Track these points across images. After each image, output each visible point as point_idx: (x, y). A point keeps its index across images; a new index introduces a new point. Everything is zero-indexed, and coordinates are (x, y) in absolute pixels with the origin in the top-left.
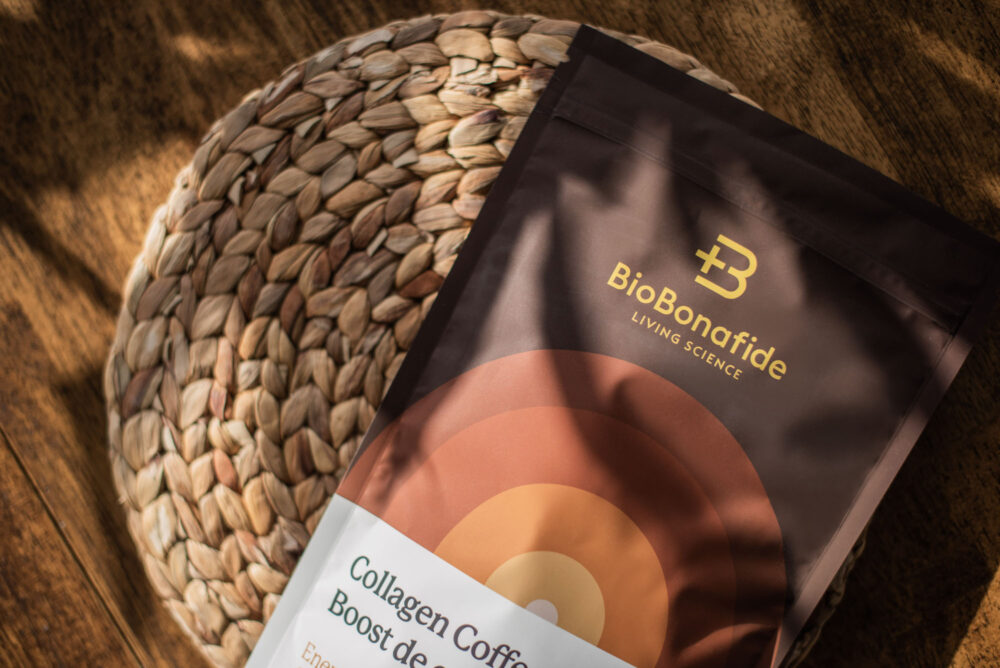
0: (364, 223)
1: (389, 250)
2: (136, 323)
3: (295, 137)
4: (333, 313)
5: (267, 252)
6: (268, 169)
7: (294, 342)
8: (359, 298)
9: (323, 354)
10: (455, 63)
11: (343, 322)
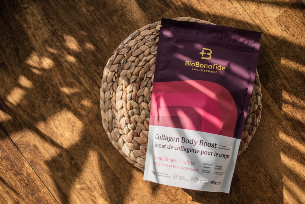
0: (141, 74)
1: (148, 78)
2: (105, 113)
3: (121, 64)
4: (143, 94)
5: (125, 88)
6: (119, 72)
7: (137, 103)
8: (146, 89)
9: (144, 102)
10: (146, 37)
11: (145, 95)
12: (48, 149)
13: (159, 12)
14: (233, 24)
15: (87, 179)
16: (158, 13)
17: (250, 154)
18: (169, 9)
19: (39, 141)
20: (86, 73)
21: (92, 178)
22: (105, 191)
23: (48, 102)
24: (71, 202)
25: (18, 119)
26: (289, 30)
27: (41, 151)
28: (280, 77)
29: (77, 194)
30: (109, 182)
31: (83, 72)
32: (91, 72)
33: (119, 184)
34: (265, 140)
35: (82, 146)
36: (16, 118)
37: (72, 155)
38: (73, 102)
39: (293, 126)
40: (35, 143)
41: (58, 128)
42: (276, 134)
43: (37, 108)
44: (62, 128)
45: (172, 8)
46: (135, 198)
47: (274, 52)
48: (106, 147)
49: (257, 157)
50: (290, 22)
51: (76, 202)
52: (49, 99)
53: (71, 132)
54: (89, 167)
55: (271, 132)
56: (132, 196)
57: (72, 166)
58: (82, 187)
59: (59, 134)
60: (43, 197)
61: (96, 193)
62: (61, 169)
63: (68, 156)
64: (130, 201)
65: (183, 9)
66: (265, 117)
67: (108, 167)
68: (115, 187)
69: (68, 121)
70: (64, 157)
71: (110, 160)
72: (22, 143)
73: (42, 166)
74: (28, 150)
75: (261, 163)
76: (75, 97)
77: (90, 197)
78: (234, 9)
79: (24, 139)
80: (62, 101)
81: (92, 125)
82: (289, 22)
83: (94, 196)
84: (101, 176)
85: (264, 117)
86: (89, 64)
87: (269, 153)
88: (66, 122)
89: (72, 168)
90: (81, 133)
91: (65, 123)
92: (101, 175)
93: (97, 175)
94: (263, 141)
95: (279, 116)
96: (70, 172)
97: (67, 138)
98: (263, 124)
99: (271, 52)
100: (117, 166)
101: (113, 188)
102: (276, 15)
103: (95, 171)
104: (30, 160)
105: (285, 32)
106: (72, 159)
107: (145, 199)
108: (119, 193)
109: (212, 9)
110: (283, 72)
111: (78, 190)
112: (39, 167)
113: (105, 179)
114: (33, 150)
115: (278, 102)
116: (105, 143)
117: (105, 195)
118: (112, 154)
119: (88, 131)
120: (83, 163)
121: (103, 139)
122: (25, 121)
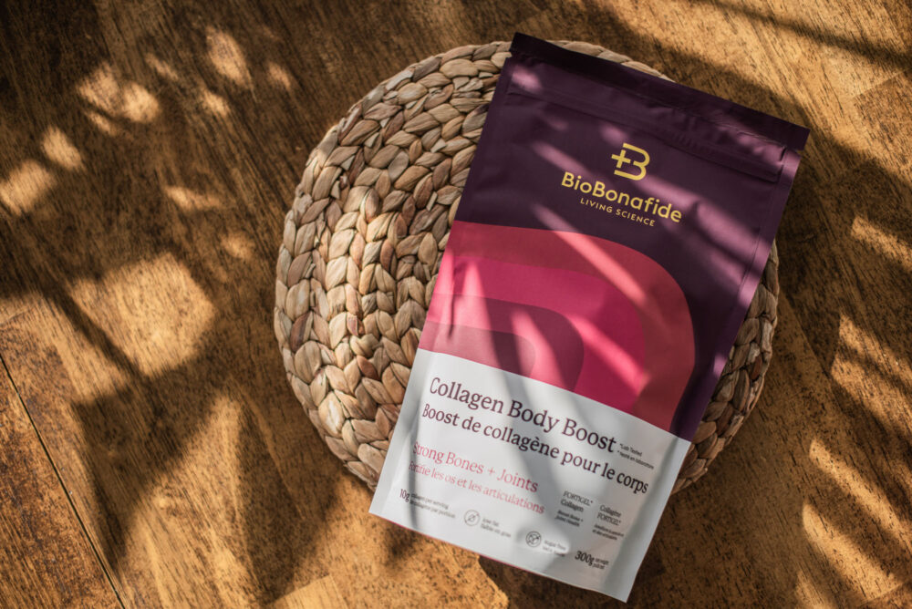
0: (421, 191)
1: (440, 204)
2: (289, 289)
3: (365, 148)
4: (414, 252)
5: (363, 223)
6: (353, 172)
7: (394, 276)
8: (429, 238)
9: (414, 278)
10: (455, 81)
11: (422, 255)
12: (90, 369)
13: (510, 14)
14: (726, 91)
15: (194, 482)
16: (507, 15)
17: (710, 495)
18: (542, 9)
19: (68, 339)
20: (251, 156)
21: (209, 484)
22: (241, 532)
23: (119, 226)
24: (130, 546)
25: (17, 261)
26: (891, 141)
27: (67, 372)
28: (840, 276)
29: (152, 525)
30: (258, 505)
31: (244, 151)
32: (271, 156)
33: (290, 518)
34: (765, 460)
35: (197, 378)
36: (12, 256)
37: (162, 400)
38: (195, 238)
39: (857, 433)
40: (56, 343)
41: (134, 311)
42: (799, 448)
43: (83, 236)
44: (147, 313)
45: (551, 10)
46: (331, 570)
47: (836, 198)
48: (271, 396)
49: (730, 508)
50: (900, 116)
51: (145, 549)
52: (123, 218)
53: (172, 328)
54: (206, 447)
55: (785, 440)
56: (323, 561)
57: (155, 434)
58: (174, 506)
59: (133, 328)
60: (46, 515)
61: (213, 532)
62: (119, 438)
63: (148, 401)
64: (314, 577)
65: (583, 19)
66: (775, 389)
67: (267, 457)
68: (274, 525)
69: (169, 295)
70: (134, 402)
71: (277, 438)
72: (14, 336)
73: (63, 418)
74: (28, 361)
75: (738, 528)
76: (205, 224)
77: (192, 541)
78: (737, 47)
79: (22, 326)
80: (163, 228)
81: (240, 321)
82: (895, 116)
83: (205, 541)
84: (238, 482)
85: (771, 389)
86: (267, 133)
87: (769, 501)
88: (161, 295)
89: (155, 440)
90: (201, 339)
91: (159, 299)
92: (240, 478)
93: (226, 475)
94: (756, 462)
95: (819, 395)
96: (145, 451)
97: (155, 344)
98: (765, 411)
99: (827, 197)
100: (293, 460)
101: (269, 525)
102: (861, 87)
103: (222, 463)
104: (28, 393)
105: (880, 144)
106: (159, 412)
107: (363, 578)
108: (284, 545)
109: (673, 33)
110: (854, 263)
111: (160, 512)
112: (51, 421)
113: (250, 496)
114: (45, 363)
115: (821, 350)
116: (271, 383)
117: (241, 543)
118: (285, 419)
119: (224, 337)
120: (191, 431)
121: (268, 368)
122: (37, 271)
